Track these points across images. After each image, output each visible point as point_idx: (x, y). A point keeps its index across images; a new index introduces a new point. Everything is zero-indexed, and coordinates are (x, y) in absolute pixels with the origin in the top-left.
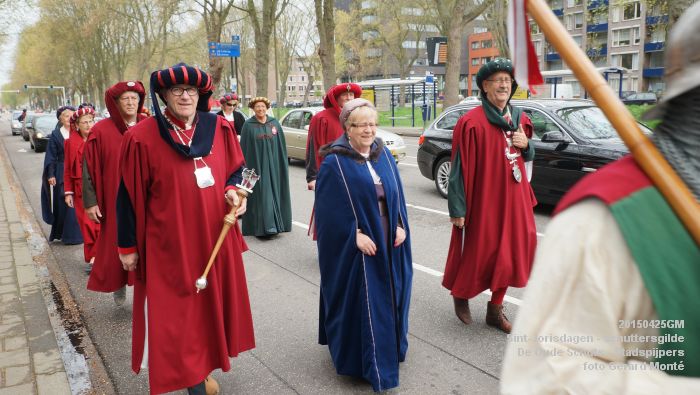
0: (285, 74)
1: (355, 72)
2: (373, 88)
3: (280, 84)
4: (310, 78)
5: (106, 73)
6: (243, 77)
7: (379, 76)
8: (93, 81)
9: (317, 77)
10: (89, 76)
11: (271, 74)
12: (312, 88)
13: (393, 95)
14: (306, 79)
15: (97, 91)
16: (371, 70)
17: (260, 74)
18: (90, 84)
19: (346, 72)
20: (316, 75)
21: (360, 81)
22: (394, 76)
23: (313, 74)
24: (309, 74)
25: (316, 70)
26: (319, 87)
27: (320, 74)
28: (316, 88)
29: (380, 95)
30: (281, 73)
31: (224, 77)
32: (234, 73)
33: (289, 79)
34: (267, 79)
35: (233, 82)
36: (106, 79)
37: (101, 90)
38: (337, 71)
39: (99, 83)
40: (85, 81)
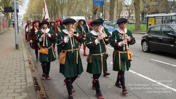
0: (120, 11)
1: (147, 11)
2: (154, 17)
3: (118, 15)
4: (129, 13)
5: (57, 11)
6: (104, 12)
7: (157, 12)
8: (53, 13)
9: (132, 13)
10: (51, 11)
11: (115, 12)
12: (130, 17)
13: (163, 20)
14: (128, 14)
15: (54, 16)
16: (154, 10)
17: (111, 12)
18: (52, 14)
19: (144, 11)
20: (132, 12)
21: (149, 14)
22: (164, 12)
23: (131, 12)
24: (129, 12)
25: (132, 10)
26: (133, 17)
27: (134, 12)
28: (131, 17)
29: (157, 20)
30: (119, 11)
31: (98, 13)
32: (102, 11)
33: (121, 14)
34: (114, 14)
35: (101, 14)
36: (57, 12)
37: (55, 16)
38: (140, 11)
39: (55, 14)
40: (50, 13)
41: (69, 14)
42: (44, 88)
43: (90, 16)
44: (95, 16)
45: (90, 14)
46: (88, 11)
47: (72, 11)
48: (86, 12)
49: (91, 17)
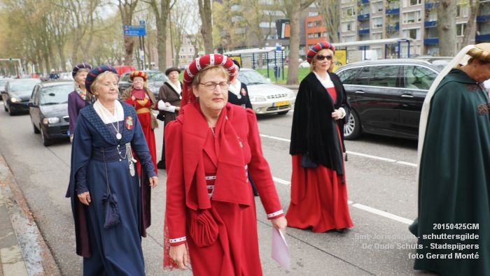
0: (178, 47)
1: (227, 45)
2: (240, 55)
3: (175, 54)
4: (196, 49)
5: (50, 48)
6: (149, 49)
7: (244, 47)
8: (41, 54)
9: (201, 49)
10: (38, 51)
11: (168, 48)
13: (254, 60)
14: (193, 51)
15: (44, 62)
16: (239, 43)
17: (160, 47)
18: (39, 57)
19: (221, 45)
20: (200, 47)
21: (231, 50)
22: (254, 47)
23: (198, 47)
24: (195, 47)
25: (200, 44)
27: (203, 47)
29: (245, 61)
30: (175, 46)
31: (135, 50)
32: (142, 47)
33: (181, 50)
34: (165, 51)
35: (142, 53)
36: (50, 53)
37: (47, 61)
38: (214, 45)
39: (46, 56)
40: (35, 55)
41: (77, 55)
42: (30, 208)
43: (120, 58)
44: (129, 56)
45: (120, 54)
46: (115, 48)
47: (82, 48)
48: (113, 50)
49: (123, 59)
